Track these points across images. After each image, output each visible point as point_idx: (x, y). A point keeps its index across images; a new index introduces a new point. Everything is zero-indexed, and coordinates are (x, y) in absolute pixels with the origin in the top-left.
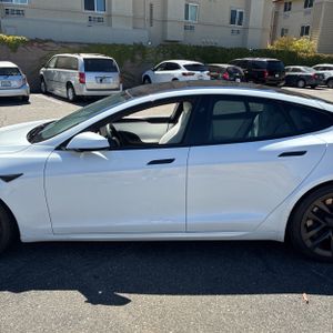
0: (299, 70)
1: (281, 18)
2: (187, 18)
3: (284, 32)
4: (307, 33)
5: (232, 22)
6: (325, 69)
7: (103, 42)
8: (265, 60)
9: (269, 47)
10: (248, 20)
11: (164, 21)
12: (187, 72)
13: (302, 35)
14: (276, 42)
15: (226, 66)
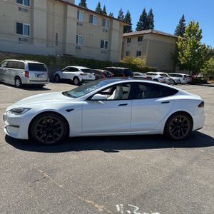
0: (139, 75)
1: (126, 46)
2: (77, 42)
3: (128, 54)
4: (140, 55)
5: (102, 46)
6: (151, 74)
7: (31, 53)
8: (123, 68)
9: (121, 61)
10: (110, 46)
11: (64, 43)
12: (83, 73)
13: (137, 55)
14: (124, 59)
15: (102, 71)
